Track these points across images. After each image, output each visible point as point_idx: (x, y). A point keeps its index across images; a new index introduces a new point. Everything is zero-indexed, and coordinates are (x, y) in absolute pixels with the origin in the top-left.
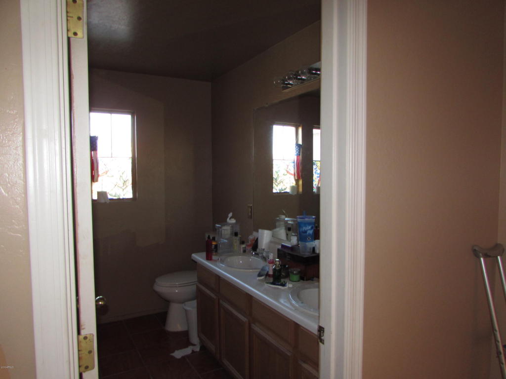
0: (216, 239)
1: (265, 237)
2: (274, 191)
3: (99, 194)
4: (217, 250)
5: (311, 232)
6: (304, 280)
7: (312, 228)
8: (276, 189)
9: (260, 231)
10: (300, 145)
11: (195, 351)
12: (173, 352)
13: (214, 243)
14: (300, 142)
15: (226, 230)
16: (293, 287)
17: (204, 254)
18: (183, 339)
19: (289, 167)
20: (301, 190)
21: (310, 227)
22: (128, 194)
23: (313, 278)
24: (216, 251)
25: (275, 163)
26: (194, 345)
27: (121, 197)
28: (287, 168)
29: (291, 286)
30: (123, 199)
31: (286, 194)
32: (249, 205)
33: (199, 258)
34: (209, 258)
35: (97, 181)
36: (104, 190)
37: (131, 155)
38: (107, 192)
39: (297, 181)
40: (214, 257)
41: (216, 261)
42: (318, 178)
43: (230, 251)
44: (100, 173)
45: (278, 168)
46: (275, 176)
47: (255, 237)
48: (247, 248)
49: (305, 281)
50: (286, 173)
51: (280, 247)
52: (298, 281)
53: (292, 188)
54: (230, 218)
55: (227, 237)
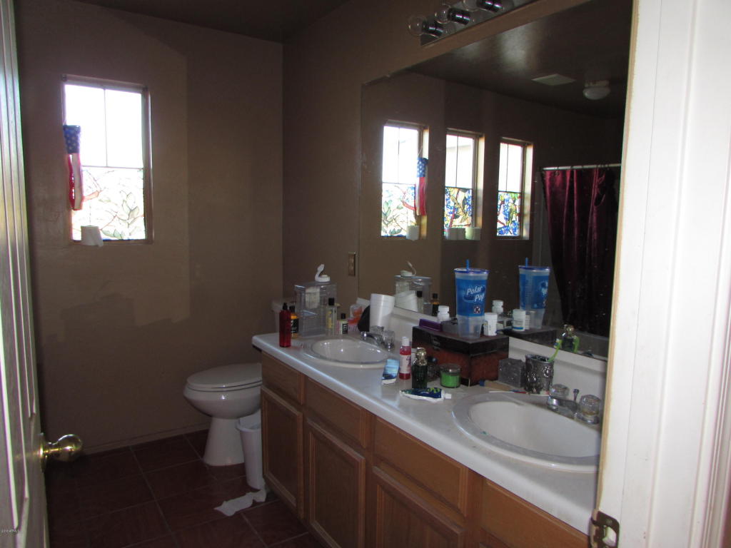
0: (296, 310)
1: (383, 307)
2: (383, 234)
3: (85, 230)
4: (297, 329)
5: (481, 297)
6: (467, 385)
7: (483, 291)
8: (386, 231)
9: (374, 296)
10: (425, 159)
11: (258, 501)
12: (220, 504)
13: (293, 317)
14: (426, 155)
15: (313, 296)
16: (453, 400)
17: (276, 336)
18: (236, 479)
19: (407, 196)
20: (424, 233)
21: (479, 289)
22: (137, 231)
23: (484, 380)
24: (296, 331)
25: (384, 187)
26: (255, 490)
27: (125, 238)
28: (404, 197)
29: (448, 396)
30: (129, 240)
31: (400, 239)
32: (349, 253)
33: (268, 343)
34: (285, 343)
35: (80, 208)
36: (94, 224)
37: (142, 166)
38: (100, 228)
39: (418, 218)
40: (293, 342)
41: (297, 348)
42: (451, 215)
43: (321, 331)
44: (85, 194)
45: (390, 196)
46: (384, 209)
47: (361, 308)
48: (349, 326)
49: (469, 387)
50: (402, 205)
51: (416, 325)
52: (457, 387)
53: (411, 229)
54: (320, 275)
55: (316, 306)
